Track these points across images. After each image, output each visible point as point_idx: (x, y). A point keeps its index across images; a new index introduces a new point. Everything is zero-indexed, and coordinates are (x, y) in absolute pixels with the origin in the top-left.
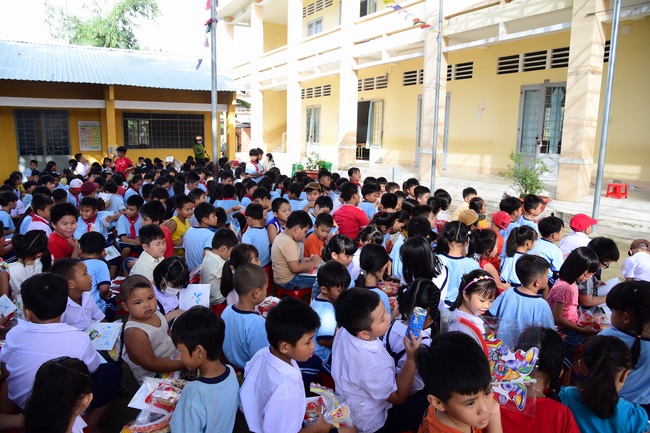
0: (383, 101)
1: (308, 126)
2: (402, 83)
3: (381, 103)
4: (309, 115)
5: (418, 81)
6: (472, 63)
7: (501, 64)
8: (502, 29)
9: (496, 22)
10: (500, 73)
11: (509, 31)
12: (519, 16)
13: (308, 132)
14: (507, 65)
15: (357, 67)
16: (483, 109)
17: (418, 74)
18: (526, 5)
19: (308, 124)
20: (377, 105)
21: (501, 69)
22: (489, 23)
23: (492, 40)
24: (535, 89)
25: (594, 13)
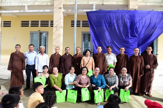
6: (11, 22)
7: (22, 23)
8: (26, 8)
9: (24, 5)
10: (22, 26)
11: (29, 9)
12: (33, 5)
14: (25, 24)
16: (16, 39)
18: (36, 1)
21: (22, 25)
22: (21, 5)
24: (36, 33)
25: (61, 8)
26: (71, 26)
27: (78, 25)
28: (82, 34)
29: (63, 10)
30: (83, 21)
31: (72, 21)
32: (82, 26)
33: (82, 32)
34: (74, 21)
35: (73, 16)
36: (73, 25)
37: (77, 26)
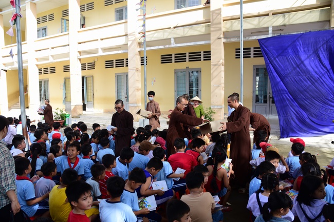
0: (93, 76)
1: (40, 92)
2: (105, 67)
3: (91, 78)
4: (40, 85)
5: (125, 65)
6: (146, 57)
7: (162, 58)
8: (173, 41)
9: (169, 37)
10: (162, 63)
11: (176, 43)
13: (41, 95)
14: (166, 59)
15: (81, 57)
16: (155, 81)
17: (125, 61)
19: (41, 90)
20: (88, 79)
21: (162, 61)
23: (167, 46)
24: (182, 71)
25: (221, 38)
26: (236, 58)
27: (247, 55)
28: (254, 70)
29: (223, 40)
30: (254, 48)
31: (236, 49)
32: (254, 57)
33: (254, 66)
34: (239, 49)
35: (239, 43)
36: (238, 56)
37: (244, 57)
